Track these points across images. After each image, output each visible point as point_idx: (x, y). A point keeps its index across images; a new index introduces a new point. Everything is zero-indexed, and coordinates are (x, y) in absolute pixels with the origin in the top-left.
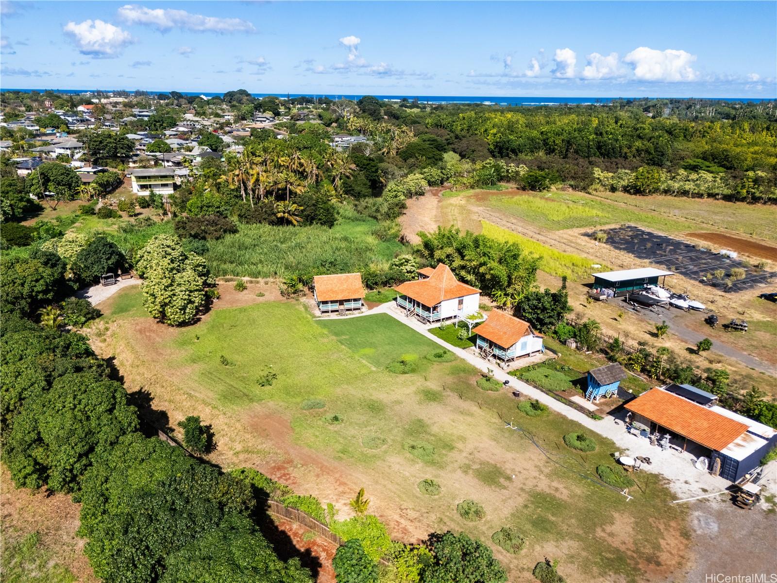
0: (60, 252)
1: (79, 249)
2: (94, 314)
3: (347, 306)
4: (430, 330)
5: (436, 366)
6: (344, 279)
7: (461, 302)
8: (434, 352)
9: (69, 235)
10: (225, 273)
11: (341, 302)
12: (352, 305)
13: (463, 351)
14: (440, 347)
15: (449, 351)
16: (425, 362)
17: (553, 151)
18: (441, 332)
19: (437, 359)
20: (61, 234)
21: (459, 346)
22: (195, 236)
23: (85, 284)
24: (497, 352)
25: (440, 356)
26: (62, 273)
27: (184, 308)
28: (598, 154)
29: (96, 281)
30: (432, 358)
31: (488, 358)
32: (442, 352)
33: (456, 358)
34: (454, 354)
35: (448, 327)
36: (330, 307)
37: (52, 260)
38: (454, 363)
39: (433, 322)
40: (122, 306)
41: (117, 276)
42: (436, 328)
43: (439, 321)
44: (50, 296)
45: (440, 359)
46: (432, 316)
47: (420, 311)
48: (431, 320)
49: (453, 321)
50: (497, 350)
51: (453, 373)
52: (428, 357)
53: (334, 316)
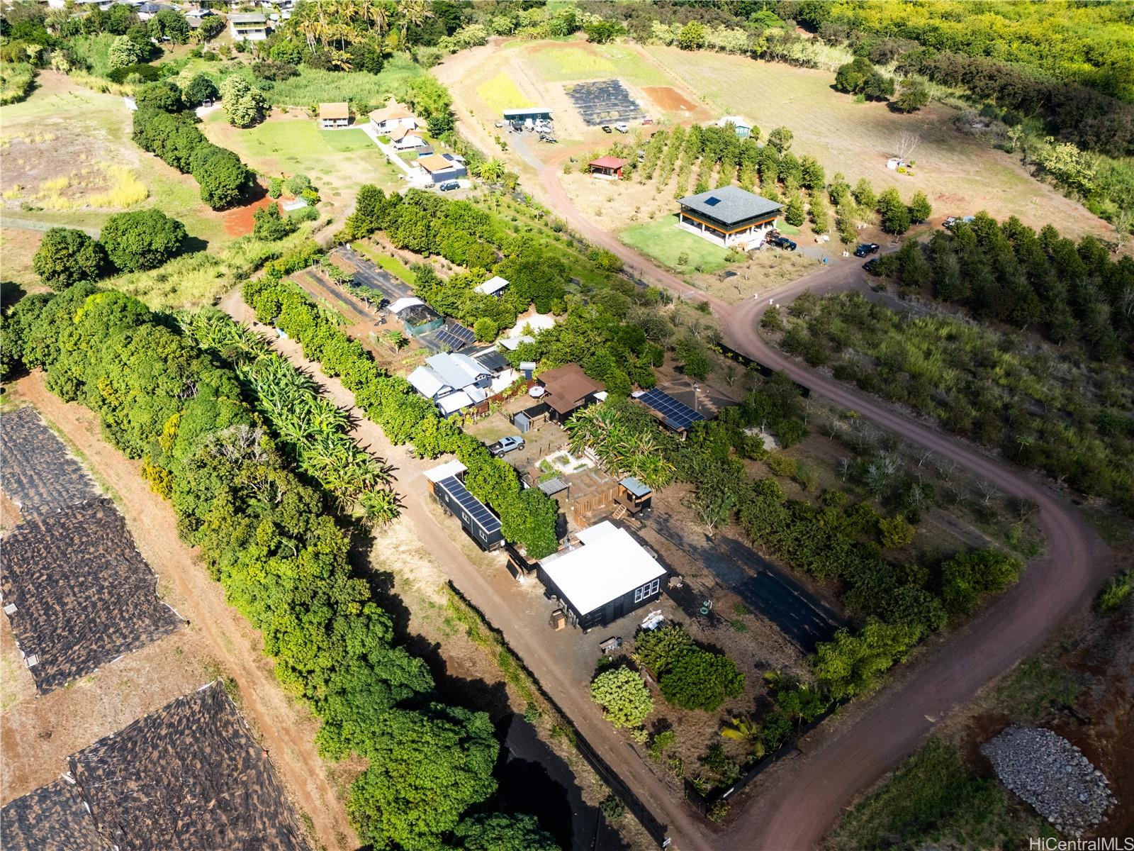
0: (178, 84)
1: (189, 83)
2: (200, 121)
3: (339, 122)
6: (338, 106)
7: (400, 122)
9: (183, 73)
10: (278, 102)
11: (335, 120)
12: (342, 123)
13: (384, 145)
20: (177, 73)
22: (267, 78)
23: (194, 105)
26: (180, 96)
27: (243, 117)
29: (200, 104)
36: (329, 123)
37: (174, 88)
40: (214, 118)
41: (212, 102)
43: (386, 132)
44: (175, 108)
53: (330, 128)
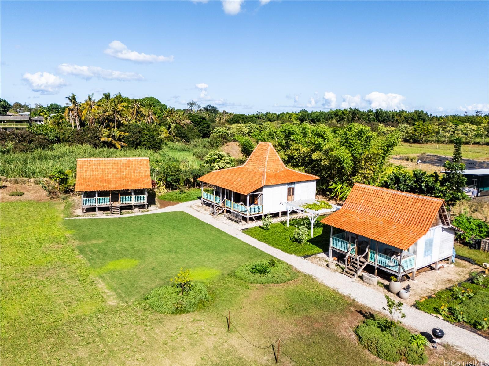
3: (124, 201)
4: (245, 231)
5: (253, 292)
6: (124, 165)
7: (291, 192)
8: (251, 264)
11: (115, 195)
12: (133, 200)
13: (306, 261)
14: (262, 254)
15: (279, 261)
16: (232, 283)
17: (343, 119)
18: (264, 232)
19: (257, 276)
21: (295, 253)
24: (377, 260)
25: (262, 271)
28: (376, 120)
30: (246, 274)
31: (360, 273)
32: (267, 262)
33: (295, 274)
34: (290, 267)
35: (275, 226)
36: (97, 202)
38: (292, 285)
39: (251, 219)
42: (255, 227)
43: (259, 218)
45: (262, 278)
46: (249, 211)
47: (231, 205)
48: (248, 216)
49: (281, 219)
50: (377, 257)
51: (293, 310)
52: (238, 272)
53: (101, 215)
